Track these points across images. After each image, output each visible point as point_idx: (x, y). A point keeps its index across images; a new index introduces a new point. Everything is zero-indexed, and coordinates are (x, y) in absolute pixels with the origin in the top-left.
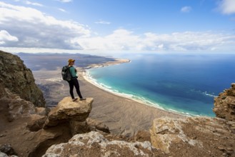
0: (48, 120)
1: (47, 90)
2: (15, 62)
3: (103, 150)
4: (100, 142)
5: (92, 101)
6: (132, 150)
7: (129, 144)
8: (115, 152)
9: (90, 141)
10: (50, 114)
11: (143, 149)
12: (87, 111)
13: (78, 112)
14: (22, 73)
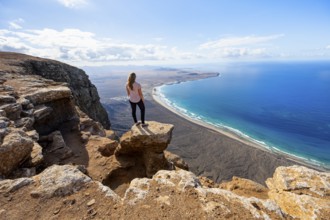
0: (119, 146)
1: (112, 111)
2: (80, 77)
3: (203, 199)
4: (196, 186)
5: (172, 129)
6: (247, 208)
7: (240, 197)
8: (222, 206)
9: (181, 183)
10: (123, 139)
11: (266, 210)
12: (166, 141)
13: (155, 140)
14: (87, 90)
